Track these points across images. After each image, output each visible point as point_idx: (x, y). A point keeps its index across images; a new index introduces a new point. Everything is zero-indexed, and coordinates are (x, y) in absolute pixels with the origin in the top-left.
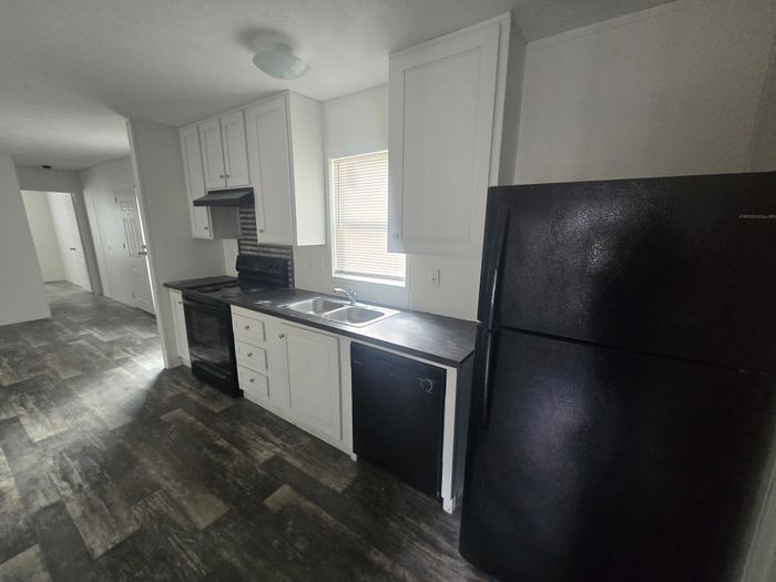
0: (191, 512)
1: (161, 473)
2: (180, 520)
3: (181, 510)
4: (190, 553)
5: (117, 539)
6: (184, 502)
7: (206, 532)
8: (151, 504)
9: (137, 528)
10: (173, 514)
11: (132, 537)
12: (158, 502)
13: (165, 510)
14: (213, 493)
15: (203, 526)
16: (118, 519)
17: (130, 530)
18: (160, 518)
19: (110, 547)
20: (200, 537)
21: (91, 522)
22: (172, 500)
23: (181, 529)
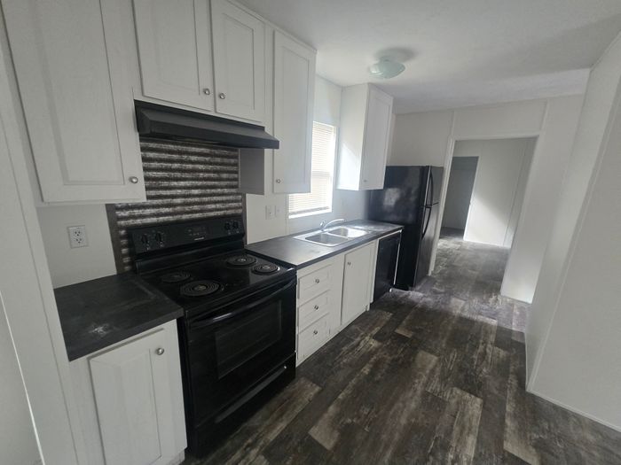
0: (431, 366)
1: (412, 398)
2: (438, 369)
3: (433, 371)
4: (451, 357)
5: (467, 396)
6: (428, 372)
7: (439, 355)
8: (438, 390)
9: (455, 389)
10: (437, 374)
11: (461, 388)
12: (435, 386)
13: (438, 379)
14: (414, 360)
15: (436, 358)
16: (458, 403)
17: (459, 392)
18: (443, 379)
19: (473, 396)
20: (442, 357)
21: (470, 421)
22: (429, 379)
23: (443, 366)
